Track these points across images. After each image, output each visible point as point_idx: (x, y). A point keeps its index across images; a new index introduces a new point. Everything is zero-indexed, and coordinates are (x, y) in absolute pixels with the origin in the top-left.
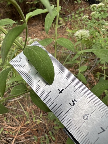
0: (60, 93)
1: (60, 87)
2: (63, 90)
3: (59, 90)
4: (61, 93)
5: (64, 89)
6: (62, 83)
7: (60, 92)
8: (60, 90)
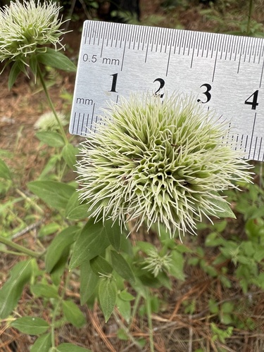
0: (254, 108)
1: (243, 93)
2: (256, 94)
3: (246, 103)
4: (257, 104)
5: (257, 92)
6: (241, 80)
7: (254, 104)
8: (251, 100)
